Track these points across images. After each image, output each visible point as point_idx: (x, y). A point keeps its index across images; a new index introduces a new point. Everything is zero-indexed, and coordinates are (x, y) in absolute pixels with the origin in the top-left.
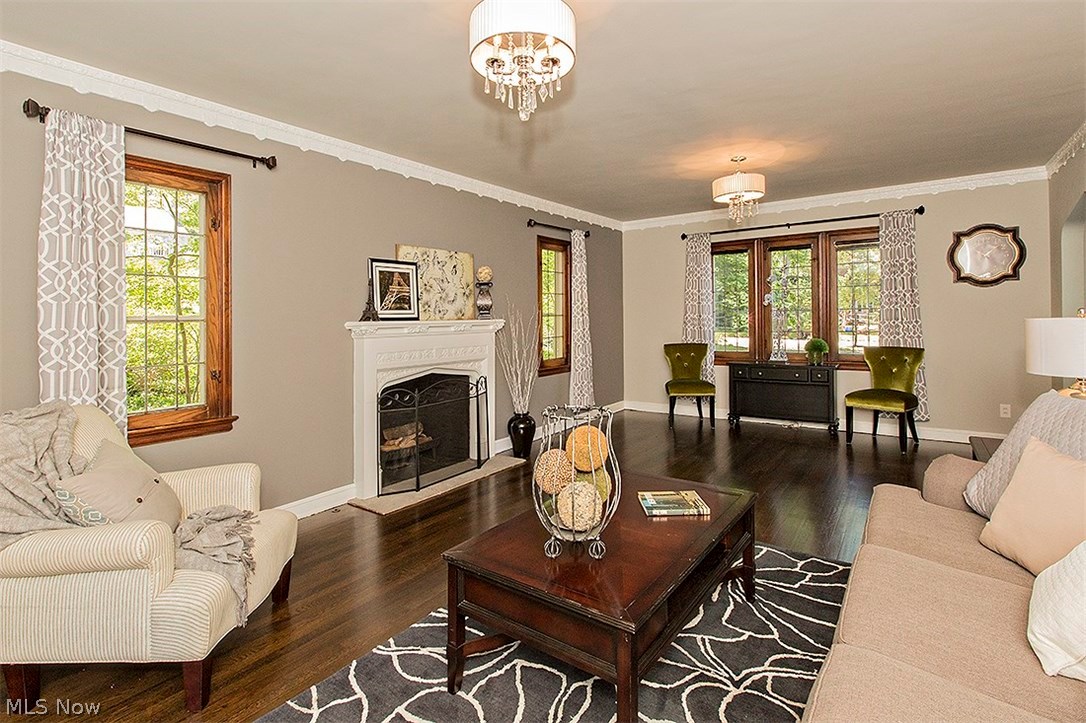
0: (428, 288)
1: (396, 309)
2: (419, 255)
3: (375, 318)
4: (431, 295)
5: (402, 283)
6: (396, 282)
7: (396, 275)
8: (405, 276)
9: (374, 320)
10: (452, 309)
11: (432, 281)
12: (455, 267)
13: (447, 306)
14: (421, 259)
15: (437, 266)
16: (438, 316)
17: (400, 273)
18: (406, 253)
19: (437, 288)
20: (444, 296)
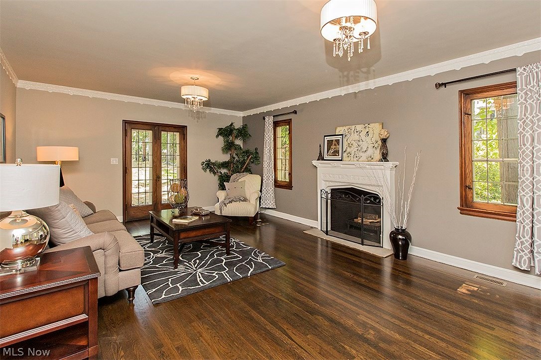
0: (350, 145)
1: (333, 156)
2: (346, 130)
3: (323, 159)
4: (352, 149)
5: (337, 144)
6: (334, 144)
7: (334, 141)
8: (338, 141)
9: (322, 160)
10: (364, 156)
11: (353, 142)
12: (367, 132)
13: (361, 154)
14: (347, 131)
15: (356, 134)
16: (355, 159)
17: (335, 140)
18: (340, 130)
19: (355, 145)
20: (359, 148)
